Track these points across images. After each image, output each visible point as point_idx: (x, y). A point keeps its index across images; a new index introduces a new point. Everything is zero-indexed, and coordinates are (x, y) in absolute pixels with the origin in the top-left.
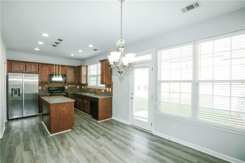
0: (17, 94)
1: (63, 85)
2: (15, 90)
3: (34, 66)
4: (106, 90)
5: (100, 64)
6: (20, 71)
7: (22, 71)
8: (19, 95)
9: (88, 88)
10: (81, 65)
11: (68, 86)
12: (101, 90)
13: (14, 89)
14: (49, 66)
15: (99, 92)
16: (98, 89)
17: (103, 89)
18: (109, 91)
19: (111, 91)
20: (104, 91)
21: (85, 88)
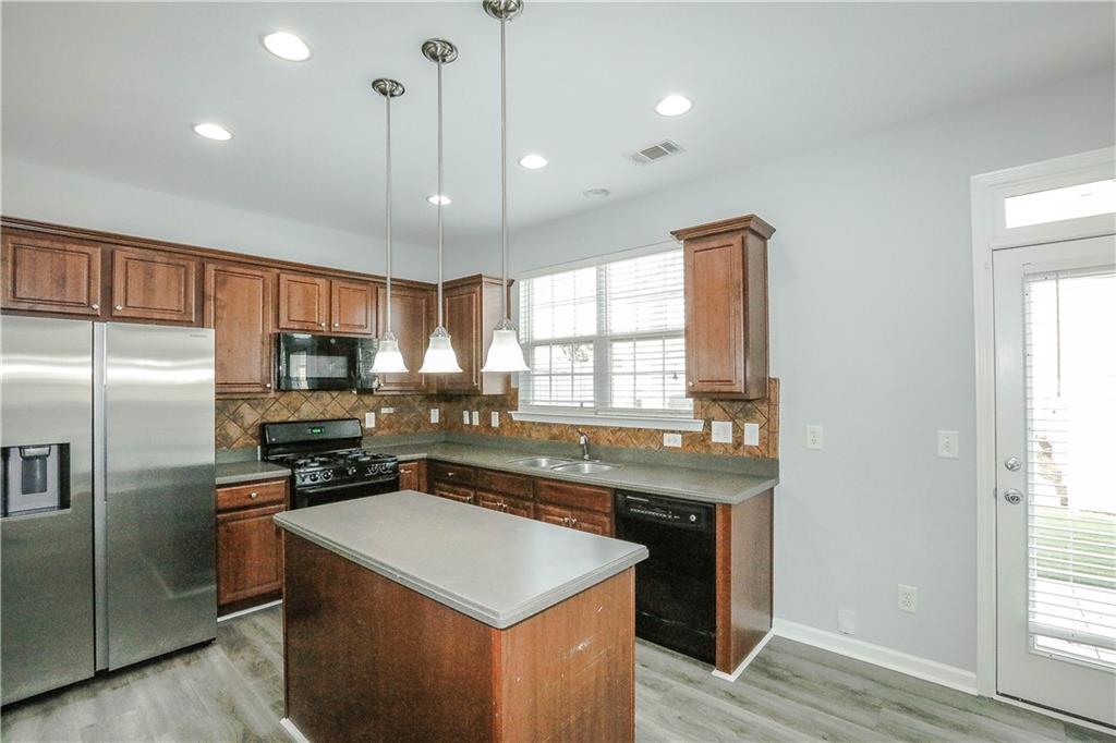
0: (44, 489)
1: (348, 407)
2: (28, 460)
3: (173, 270)
4: (709, 434)
5: (681, 253)
6: (62, 303)
7: (80, 304)
8: (64, 502)
9: (523, 423)
10: (480, 276)
11: (376, 410)
12: (656, 435)
13: (21, 448)
14: (270, 276)
15: (632, 446)
16: (616, 431)
17: (673, 432)
18: (738, 443)
19: (762, 443)
20: (683, 445)
21: (493, 425)
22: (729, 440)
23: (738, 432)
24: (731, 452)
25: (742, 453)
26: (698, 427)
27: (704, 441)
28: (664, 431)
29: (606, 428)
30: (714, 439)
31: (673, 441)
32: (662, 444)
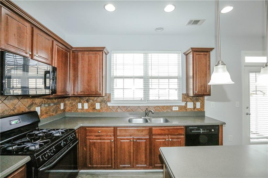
4: (186, 106)
12: (170, 107)
15: (161, 111)
16: (155, 107)
17: (176, 106)
18: (195, 108)
19: (201, 107)
20: (179, 109)
21: (96, 108)
22: (192, 107)
23: (195, 105)
24: (193, 110)
25: (196, 110)
26: (183, 104)
27: (185, 108)
28: (173, 106)
29: (152, 106)
30: (188, 107)
31: (175, 109)
32: (172, 110)
